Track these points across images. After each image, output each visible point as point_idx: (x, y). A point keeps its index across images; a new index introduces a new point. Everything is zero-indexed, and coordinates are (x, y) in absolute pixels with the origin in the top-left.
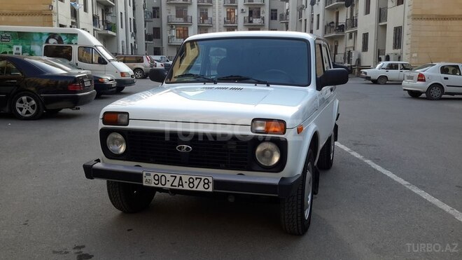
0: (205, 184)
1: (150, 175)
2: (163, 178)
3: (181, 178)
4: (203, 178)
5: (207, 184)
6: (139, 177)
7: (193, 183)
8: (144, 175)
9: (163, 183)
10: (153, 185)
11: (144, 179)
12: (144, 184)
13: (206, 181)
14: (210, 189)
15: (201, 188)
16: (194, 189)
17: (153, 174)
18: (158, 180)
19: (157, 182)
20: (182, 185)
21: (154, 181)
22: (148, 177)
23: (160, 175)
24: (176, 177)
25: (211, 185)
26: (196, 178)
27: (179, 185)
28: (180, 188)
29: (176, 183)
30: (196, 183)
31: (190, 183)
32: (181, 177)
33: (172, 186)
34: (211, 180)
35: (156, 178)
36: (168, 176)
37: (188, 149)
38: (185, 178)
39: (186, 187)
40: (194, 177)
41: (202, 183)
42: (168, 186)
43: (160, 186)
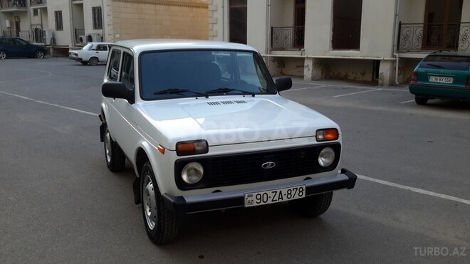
0: (300, 192)
1: (252, 196)
2: (265, 196)
3: (281, 193)
4: (299, 188)
5: (302, 192)
6: (241, 199)
7: (290, 194)
8: (246, 197)
9: (265, 200)
10: (255, 204)
11: (246, 201)
12: (246, 206)
13: (301, 190)
14: (304, 196)
15: (297, 197)
16: (291, 199)
17: (255, 195)
18: (260, 199)
19: (259, 201)
20: (282, 198)
21: (256, 200)
22: (250, 199)
23: (262, 193)
24: (276, 192)
25: (304, 192)
26: (293, 189)
27: (279, 198)
28: (281, 200)
29: (276, 198)
30: (293, 193)
31: (288, 194)
32: (281, 191)
33: (273, 201)
34: (304, 188)
35: (259, 197)
36: (270, 193)
37: (272, 165)
38: (284, 191)
39: (285, 199)
40: (291, 189)
41: (298, 192)
42: (270, 202)
43: (262, 203)
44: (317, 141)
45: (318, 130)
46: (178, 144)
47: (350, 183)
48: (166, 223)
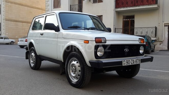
1: (124, 61)
3: (134, 61)
4: (139, 59)
6: (121, 63)
8: (123, 61)
10: (126, 65)
11: (123, 63)
12: (123, 65)
14: (140, 63)
16: (137, 64)
17: (126, 60)
19: (127, 63)
21: (126, 63)
22: (124, 62)
23: (128, 60)
24: (132, 60)
25: (140, 61)
26: (137, 59)
28: (134, 64)
30: (137, 61)
33: (131, 64)
37: (128, 50)
39: (135, 64)
42: (130, 64)
43: (128, 65)
45: (139, 39)
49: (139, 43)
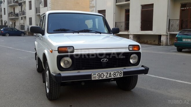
0: (120, 74)
1: (95, 74)
2: (102, 75)
4: (119, 71)
5: (121, 74)
6: (90, 76)
7: (115, 74)
8: (93, 75)
9: (102, 77)
10: (97, 79)
11: (92, 77)
12: (93, 79)
13: (121, 73)
14: (122, 76)
15: (118, 76)
16: (116, 77)
17: (97, 74)
18: (100, 76)
19: (99, 77)
20: (111, 76)
21: (97, 77)
22: (94, 76)
23: (101, 73)
24: (108, 73)
25: (122, 74)
26: (117, 72)
27: (109, 76)
28: (110, 77)
29: (108, 76)
30: (116, 74)
31: (114, 74)
32: (110, 73)
33: (106, 77)
34: (122, 72)
35: (99, 75)
36: (105, 74)
37: (106, 60)
38: (112, 73)
39: (113, 77)
40: (116, 72)
41: (119, 74)
42: (105, 78)
43: (101, 78)
44: (129, 50)
45: (130, 45)
46: (59, 47)
47: (146, 71)
48: (53, 89)
49: (128, 51)
